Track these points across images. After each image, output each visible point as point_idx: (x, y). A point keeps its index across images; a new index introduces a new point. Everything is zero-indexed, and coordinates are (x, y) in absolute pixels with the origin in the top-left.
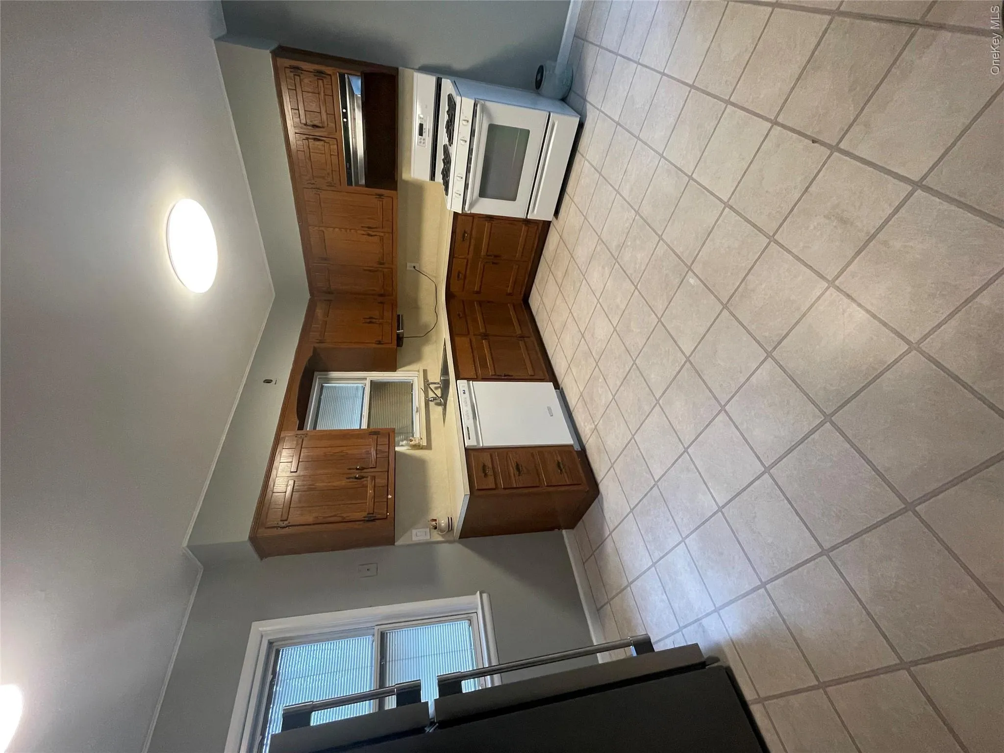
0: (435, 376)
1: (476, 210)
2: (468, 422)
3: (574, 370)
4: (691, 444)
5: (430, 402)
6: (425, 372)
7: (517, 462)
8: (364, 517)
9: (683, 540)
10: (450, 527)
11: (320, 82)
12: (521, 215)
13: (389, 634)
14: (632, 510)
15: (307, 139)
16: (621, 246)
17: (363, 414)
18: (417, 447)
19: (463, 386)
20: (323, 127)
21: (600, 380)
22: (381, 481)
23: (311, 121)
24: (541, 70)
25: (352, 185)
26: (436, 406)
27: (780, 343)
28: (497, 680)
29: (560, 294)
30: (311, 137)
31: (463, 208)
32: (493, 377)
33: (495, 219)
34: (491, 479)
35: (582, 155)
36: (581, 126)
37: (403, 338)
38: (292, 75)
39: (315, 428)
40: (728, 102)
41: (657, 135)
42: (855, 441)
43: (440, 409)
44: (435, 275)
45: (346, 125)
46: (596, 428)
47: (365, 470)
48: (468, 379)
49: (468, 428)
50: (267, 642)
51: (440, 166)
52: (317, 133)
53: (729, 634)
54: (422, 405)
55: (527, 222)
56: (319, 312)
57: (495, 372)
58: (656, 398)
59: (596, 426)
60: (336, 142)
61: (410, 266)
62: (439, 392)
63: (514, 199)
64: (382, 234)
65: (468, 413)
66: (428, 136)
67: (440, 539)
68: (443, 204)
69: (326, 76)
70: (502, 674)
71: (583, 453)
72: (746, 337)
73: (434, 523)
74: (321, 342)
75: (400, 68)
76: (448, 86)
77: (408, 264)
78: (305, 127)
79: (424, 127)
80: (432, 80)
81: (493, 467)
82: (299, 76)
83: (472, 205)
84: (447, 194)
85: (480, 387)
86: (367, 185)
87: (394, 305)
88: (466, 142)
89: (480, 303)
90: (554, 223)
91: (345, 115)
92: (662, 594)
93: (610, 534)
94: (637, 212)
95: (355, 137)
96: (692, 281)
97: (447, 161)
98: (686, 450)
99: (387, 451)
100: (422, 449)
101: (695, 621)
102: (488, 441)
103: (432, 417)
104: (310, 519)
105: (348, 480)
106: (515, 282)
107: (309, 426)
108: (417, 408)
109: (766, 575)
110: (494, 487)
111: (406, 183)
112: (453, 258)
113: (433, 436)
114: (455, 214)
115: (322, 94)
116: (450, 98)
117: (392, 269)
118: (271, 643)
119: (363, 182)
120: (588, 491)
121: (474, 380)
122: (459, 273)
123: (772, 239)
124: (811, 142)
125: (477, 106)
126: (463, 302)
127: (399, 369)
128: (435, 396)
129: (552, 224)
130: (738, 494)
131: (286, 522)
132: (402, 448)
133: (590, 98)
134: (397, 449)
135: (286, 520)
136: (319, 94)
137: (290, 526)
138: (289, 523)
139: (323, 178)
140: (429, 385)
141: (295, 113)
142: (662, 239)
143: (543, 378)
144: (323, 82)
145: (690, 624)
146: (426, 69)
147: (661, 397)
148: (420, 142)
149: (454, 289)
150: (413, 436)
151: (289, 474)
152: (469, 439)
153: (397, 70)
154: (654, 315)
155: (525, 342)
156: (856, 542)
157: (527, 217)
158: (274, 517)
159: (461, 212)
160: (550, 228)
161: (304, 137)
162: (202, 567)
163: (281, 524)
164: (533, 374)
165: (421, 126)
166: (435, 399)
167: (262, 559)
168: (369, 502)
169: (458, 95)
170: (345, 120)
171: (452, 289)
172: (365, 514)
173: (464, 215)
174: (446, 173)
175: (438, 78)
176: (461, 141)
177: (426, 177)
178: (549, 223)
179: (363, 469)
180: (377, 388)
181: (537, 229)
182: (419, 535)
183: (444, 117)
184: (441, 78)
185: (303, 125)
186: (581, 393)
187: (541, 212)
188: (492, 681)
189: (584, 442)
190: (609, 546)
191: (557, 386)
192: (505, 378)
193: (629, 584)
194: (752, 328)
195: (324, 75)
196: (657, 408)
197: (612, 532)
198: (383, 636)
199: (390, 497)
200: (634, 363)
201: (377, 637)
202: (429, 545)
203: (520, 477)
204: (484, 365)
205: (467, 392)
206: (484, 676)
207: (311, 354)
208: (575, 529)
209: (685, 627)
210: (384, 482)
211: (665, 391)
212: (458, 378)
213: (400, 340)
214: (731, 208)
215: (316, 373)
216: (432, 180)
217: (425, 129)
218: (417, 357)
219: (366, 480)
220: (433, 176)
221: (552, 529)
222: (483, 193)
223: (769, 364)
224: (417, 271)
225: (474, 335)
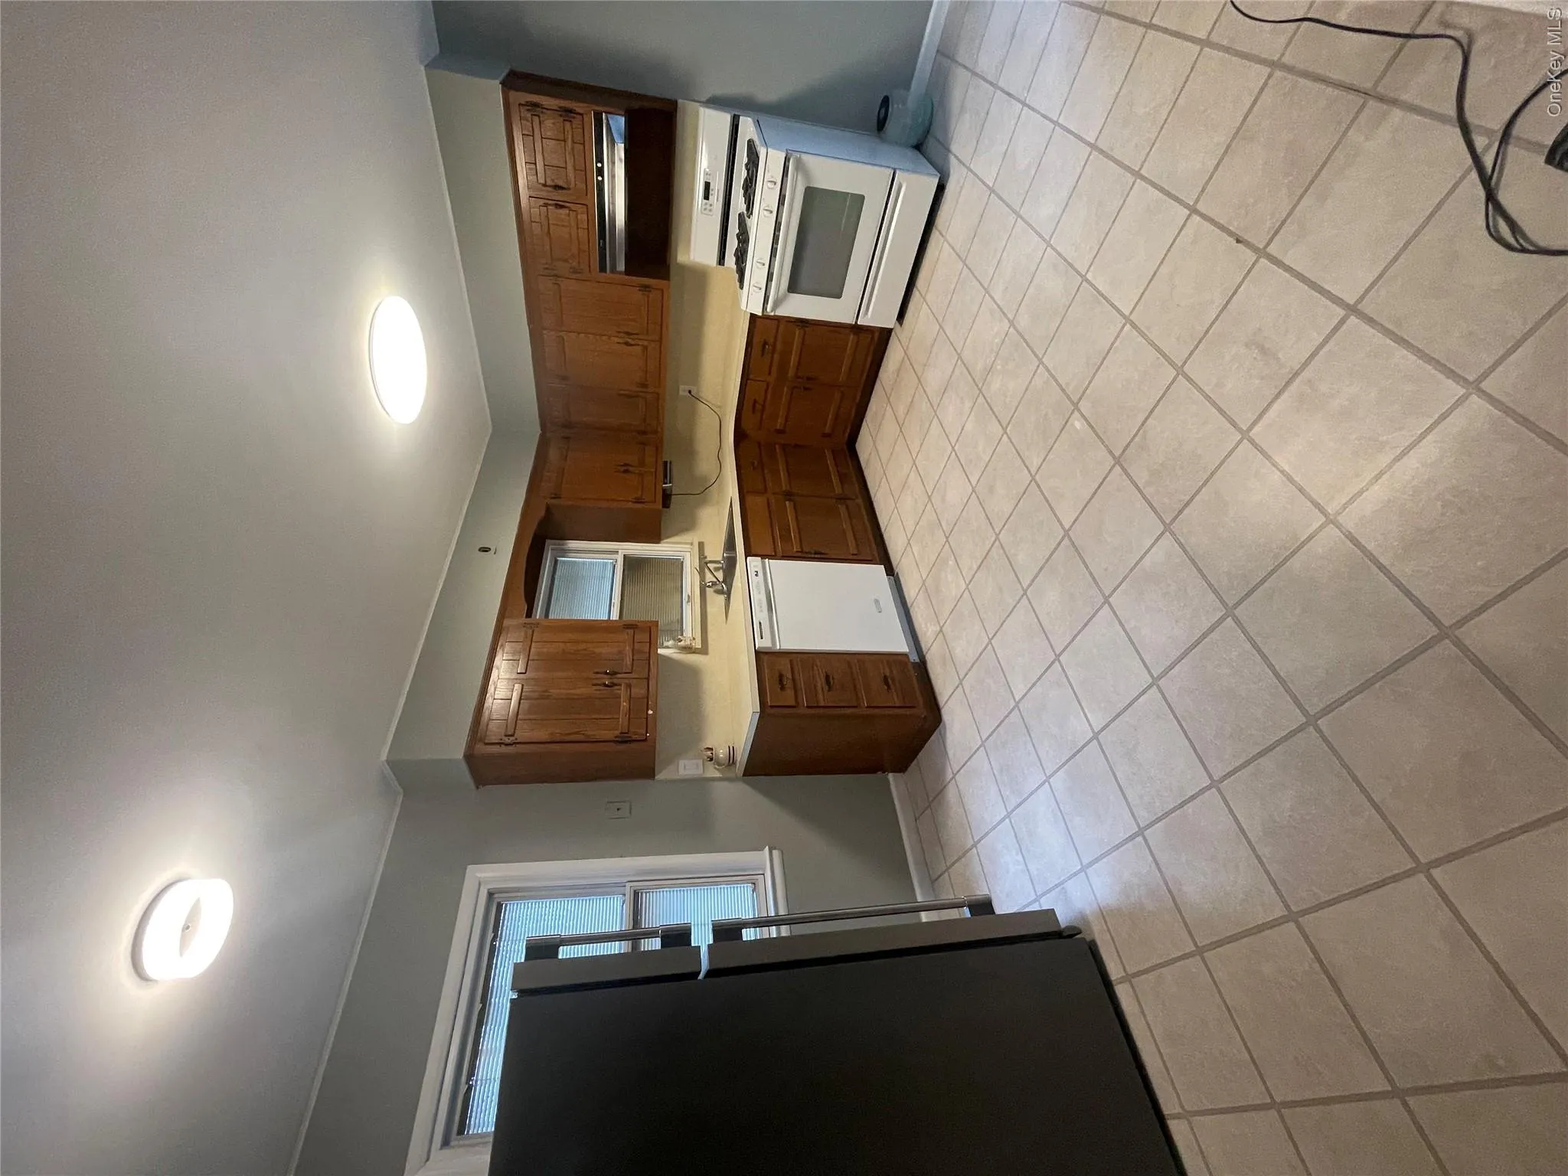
0: (716, 552)
1: (784, 311)
2: (760, 615)
3: (915, 549)
4: (1064, 650)
5: (707, 589)
6: (701, 545)
7: (826, 672)
8: (616, 737)
9: (1047, 780)
10: (731, 761)
11: (568, 125)
12: (848, 319)
13: (644, 895)
14: (983, 743)
15: (546, 205)
16: (989, 370)
17: (613, 601)
18: (688, 649)
19: (755, 566)
20: (569, 189)
21: (950, 562)
22: (638, 691)
23: (553, 180)
24: (886, 102)
25: (606, 272)
26: (716, 595)
27: (1181, 512)
28: (785, 931)
29: (901, 437)
30: (550, 202)
31: (764, 308)
32: (800, 554)
33: (811, 324)
34: (790, 693)
35: (941, 234)
36: (941, 189)
37: (671, 495)
38: (529, 115)
39: (547, 615)
40: (1137, 174)
41: (1044, 211)
42: (1258, 640)
43: (722, 598)
44: (719, 404)
45: (601, 184)
46: (941, 631)
47: (619, 676)
48: (763, 557)
49: (760, 623)
50: (486, 892)
51: (732, 244)
52: (558, 196)
53: (1096, 899)
54: (696, 590)
55: (856, 329)
56: (553, 454)
57: (801, 547)
58: (1022, 587)
59: (941, 628)
60: (585, 210)
61: (683, 391)
62: (720, 575)
63: (839, 296)
64: (646, 343)
65: (761, 603)
66: (717, 200)
67: (718, 775)
68: (736, 301)
69: (575, 115)
70: (792, 926)
71: (922, 667)
72: (1140, 503)
73: (709, 753)
74: (557, 497)
75: (680, 101)
76: (748, 128)
77: (682, 387)
78: (544, 188)
79: (711, 187)
80: (726, 118)
81: (794, 680)
82: (539, 116)
83: (776, 305)
84: (741, 287)
85: (779, 568)
86: (628, 272)
87: (658, 448)
88: (771, 212)
89: (784, 447)
90: (898, 334)
91: (600, 172)
92: (1017, 854)
93: (955, 775)
94: (1012, 323)
95: (613, 203)
96: (1078, 425)
97: (743, 238)
98: (1058, 657)
99: (648, 651)
100: (694, 653)
101: (1057, 886)
102: (788, 642)
103: (709, 609)
104: (542, 735)
105: (595, 688)
106: (837, 417)
107: (538, 613)
108: (689, 596)
109: (1145, 816)
110: (793, 703)
111: (683, 268)
112: (748, 379)
113: (711, 636)
114: (753, 316)
115: (569, 141)
116: (751, 145)
117: (658, 394)
118: (491, 895)
119: (621, 266)
120: (925, 717)
121: (771, 557)
122: (755, 402)
123: (1180, 371)
124: (1235, 242)
125: (789, 162)
126: (759, 444)
127: (665, 541)
128: (715, 580)
129: (893, 333)
130: (1118, 715)
131: (512, 738)
132: (667, 650)
133: (954, 147)
134: (660, 651)
135: (512, 735)
136: (565, 141)
137: (518, 743)
138: (516, 739)
139: (566, 261)
140: (707, 563)
141: (530, 169)
142: (1043, 363)
143: (870, 559)
144: (571, 125)
145: (1049, 891)
146: (716, 102)
147: (1030, 585)
148: (705, 209)
149: (748, 425)
150: (682, 635)
151: (514, 676)
152: (762, 638)
153: (674, 104)
154: (1026, 471)
155: (847, 507)
156: (1250, 768)
157: (856, 322)
158: (495, 731)
159: (760, 314)
160: (891, 338)
161: (542, 202)
162: (401, 791)
163: (507, 740)
164: (855, 552)
165: (707, 185)
166: (714, 584)
167: (478, 788)
168: (623, 720)
169: (763, 146)
170: (600, 178)
171: (744, 425)
172: (617, 733)
173: (765, 317)
174: (741, 256)
175: (735, 115)
176: (765, 212)
177: (712, 260)
178: (889, 331)
179: (616, 673)
180: (633, 565)
181: (872, 338)
182: (688, 767)
183: (741, 174)
184: (739, 116)
185: (540, 186)
186: (924, 581)
187: (879, 315)
188: (779, 932)
189: (924, 650)
190: (951, 793)
191: (890, 571)
192: (816, 556)
193: (975, 845)
194: (1149, 491)
195: (572, 115)
196: (1024, 601)
197: (956, 774)
198: (636, 894)
199: (650, 712)
200: (997, 538)
201: (629, 897)
202: (702, 782)
203: (830, 693)
204: (786, 537)
205: (761, 574)
206: (769, 926)
207: (542, 513)
208: (906, 773)
209: (1044, 894)
210: (643, 692)
211: (1036, 577)
212: (748, 554)
213: (667, 498)
214: (1134, 326)
215: (548, 542)
216: (720, 264)
217: (712, 190)
218: (689, 524)
219: (619, 689)
220: (721, 260)
221: (874, 771)
222: (793, 288)
223: (1167, 541)
224: (694, 397)
225: (774, 494)
